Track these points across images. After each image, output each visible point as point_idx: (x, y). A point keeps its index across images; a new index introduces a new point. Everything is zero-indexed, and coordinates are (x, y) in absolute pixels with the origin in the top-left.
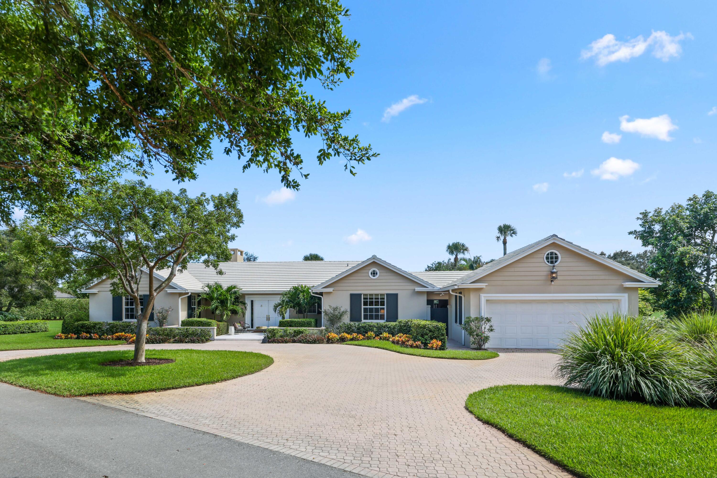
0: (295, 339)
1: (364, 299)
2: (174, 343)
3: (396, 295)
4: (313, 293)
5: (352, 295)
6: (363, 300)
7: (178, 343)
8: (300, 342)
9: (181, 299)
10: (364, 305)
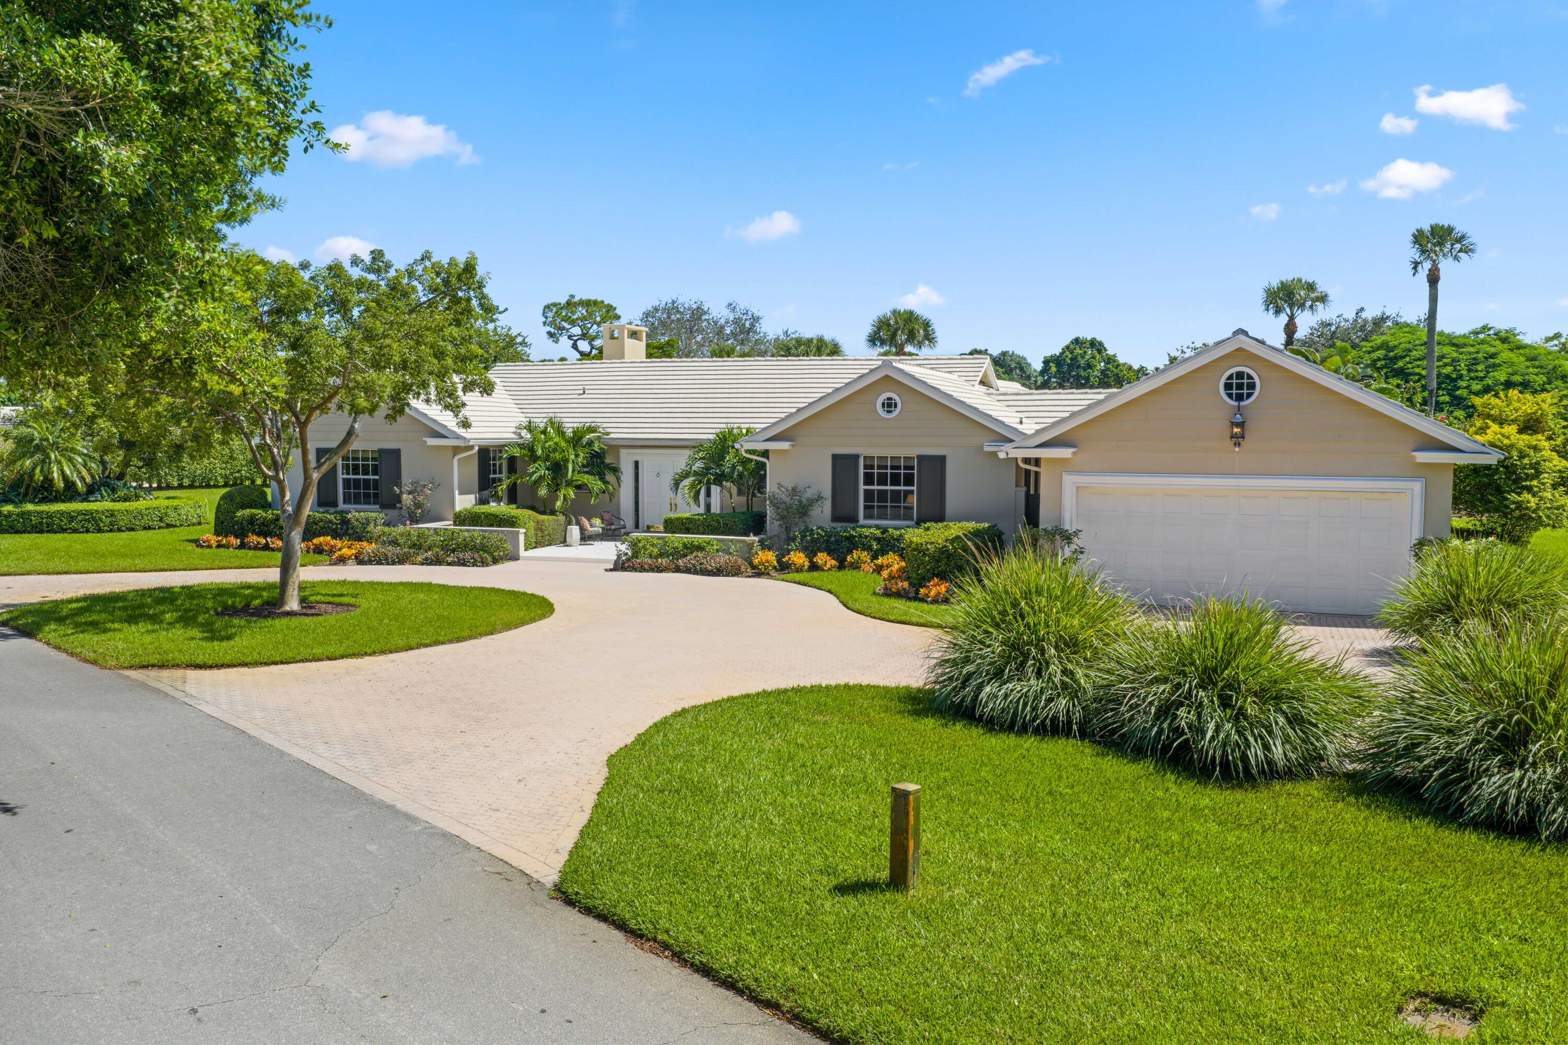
0: (680, 562)
1: (866, 467)
2: (422, 564)
3: (942, 460)
4: (747, 451)
5: (836, 458)
6: (862, 471)
7: (430, 564)
8: (688, 571)
9: (459, 460)
10: (866, 483)
